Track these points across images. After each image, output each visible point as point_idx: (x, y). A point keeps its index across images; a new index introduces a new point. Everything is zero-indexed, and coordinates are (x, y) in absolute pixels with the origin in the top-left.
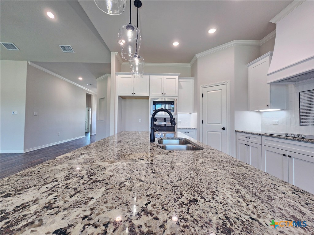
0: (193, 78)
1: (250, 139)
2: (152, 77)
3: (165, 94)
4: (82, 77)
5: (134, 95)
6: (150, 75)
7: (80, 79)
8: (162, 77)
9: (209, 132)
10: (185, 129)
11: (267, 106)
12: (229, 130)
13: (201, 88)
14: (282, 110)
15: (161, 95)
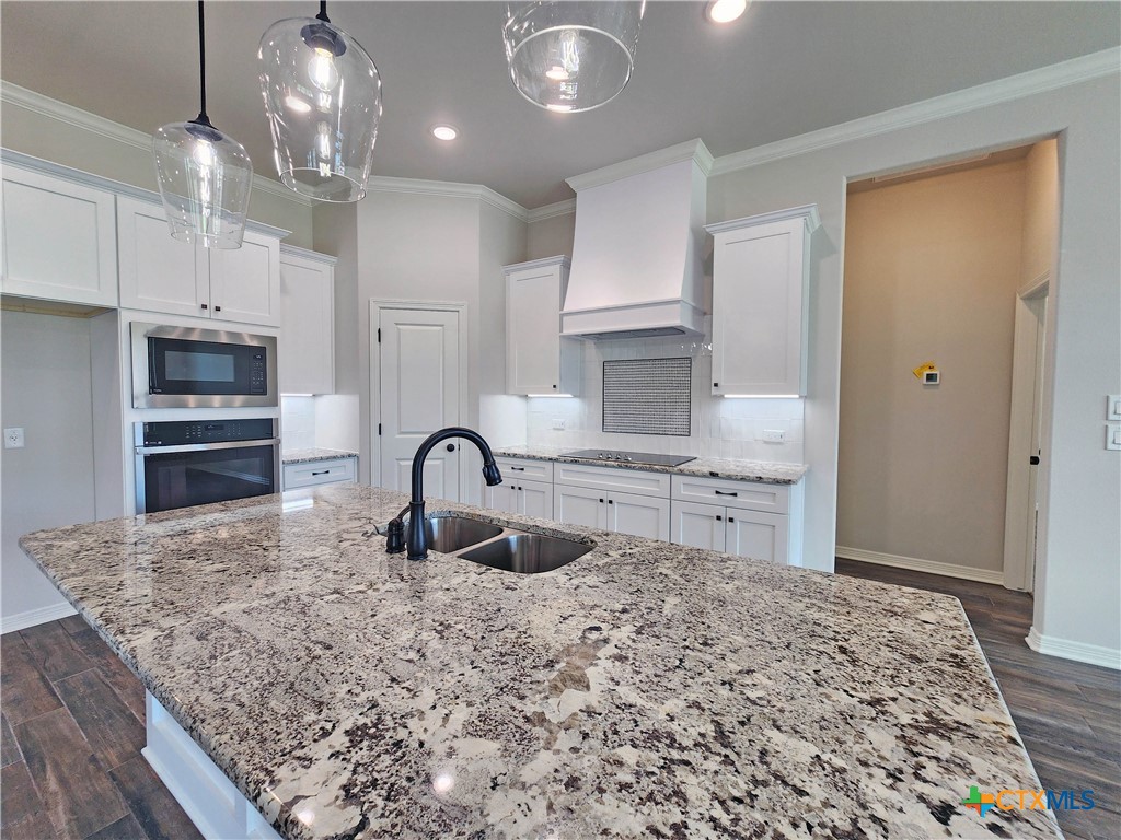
0: (334, 259)
1: (523, 472)
3: (218, 309)
9: (402, 462)
10: (316, 460)
11: (555, 386)
13: (374, 308)
14: (575, 396)
15: (197, 312)
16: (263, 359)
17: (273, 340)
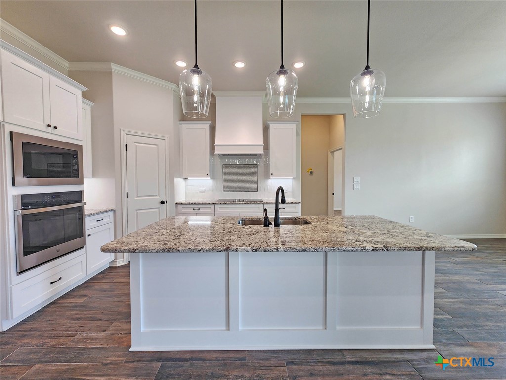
0: (92, 104)
1: (200, 210)
3: (56, 128)
9: (139, 212)
10: (99, 213)
11: (207, 174)
12: (168, 204)
13: (123, 134)
15: (44, 128)
16: (77, 158)
17: (81, 147)
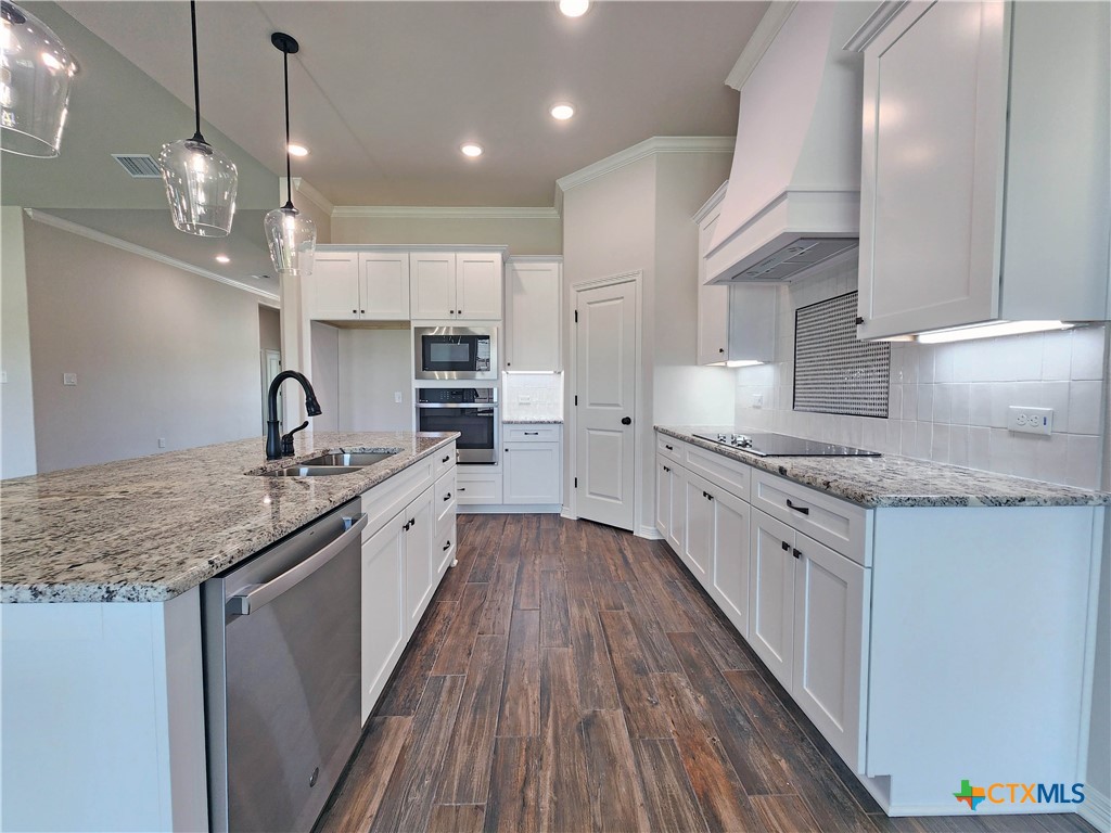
0: (560, 258)
1: (671, 452)
2: (415, 256)
3: (460, 312)
4: (228, 254)
5: (363, 317)
6: (410, 250)
7: (223, 259)
8: (450, 256)
9: (591, 432)
10: (526, 423)
11: (721, 350)
12: (638, 424)
13: (573, 292)
15: (448, 316)
